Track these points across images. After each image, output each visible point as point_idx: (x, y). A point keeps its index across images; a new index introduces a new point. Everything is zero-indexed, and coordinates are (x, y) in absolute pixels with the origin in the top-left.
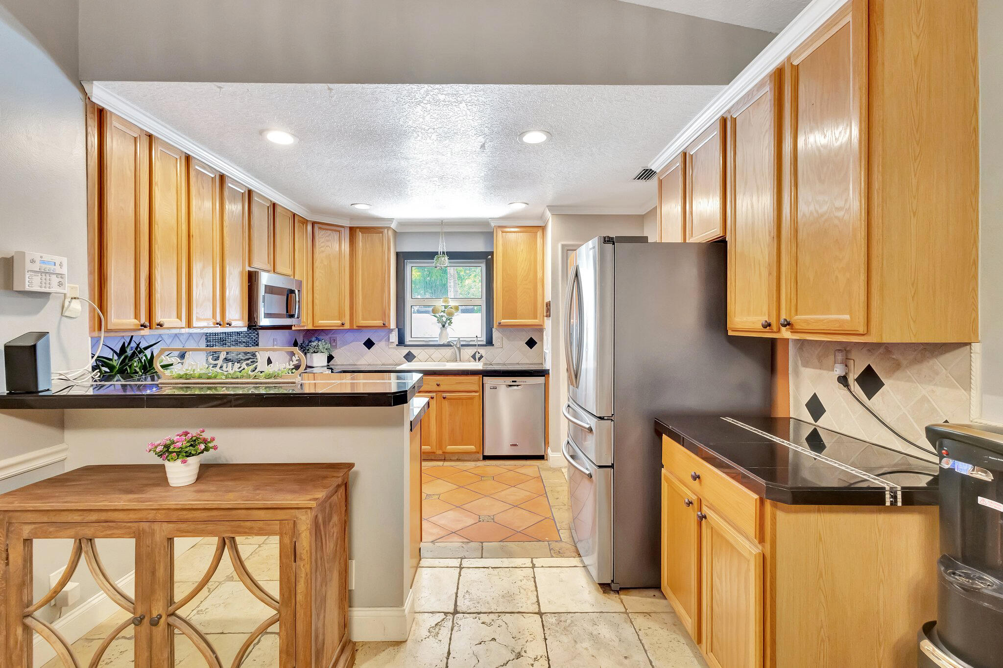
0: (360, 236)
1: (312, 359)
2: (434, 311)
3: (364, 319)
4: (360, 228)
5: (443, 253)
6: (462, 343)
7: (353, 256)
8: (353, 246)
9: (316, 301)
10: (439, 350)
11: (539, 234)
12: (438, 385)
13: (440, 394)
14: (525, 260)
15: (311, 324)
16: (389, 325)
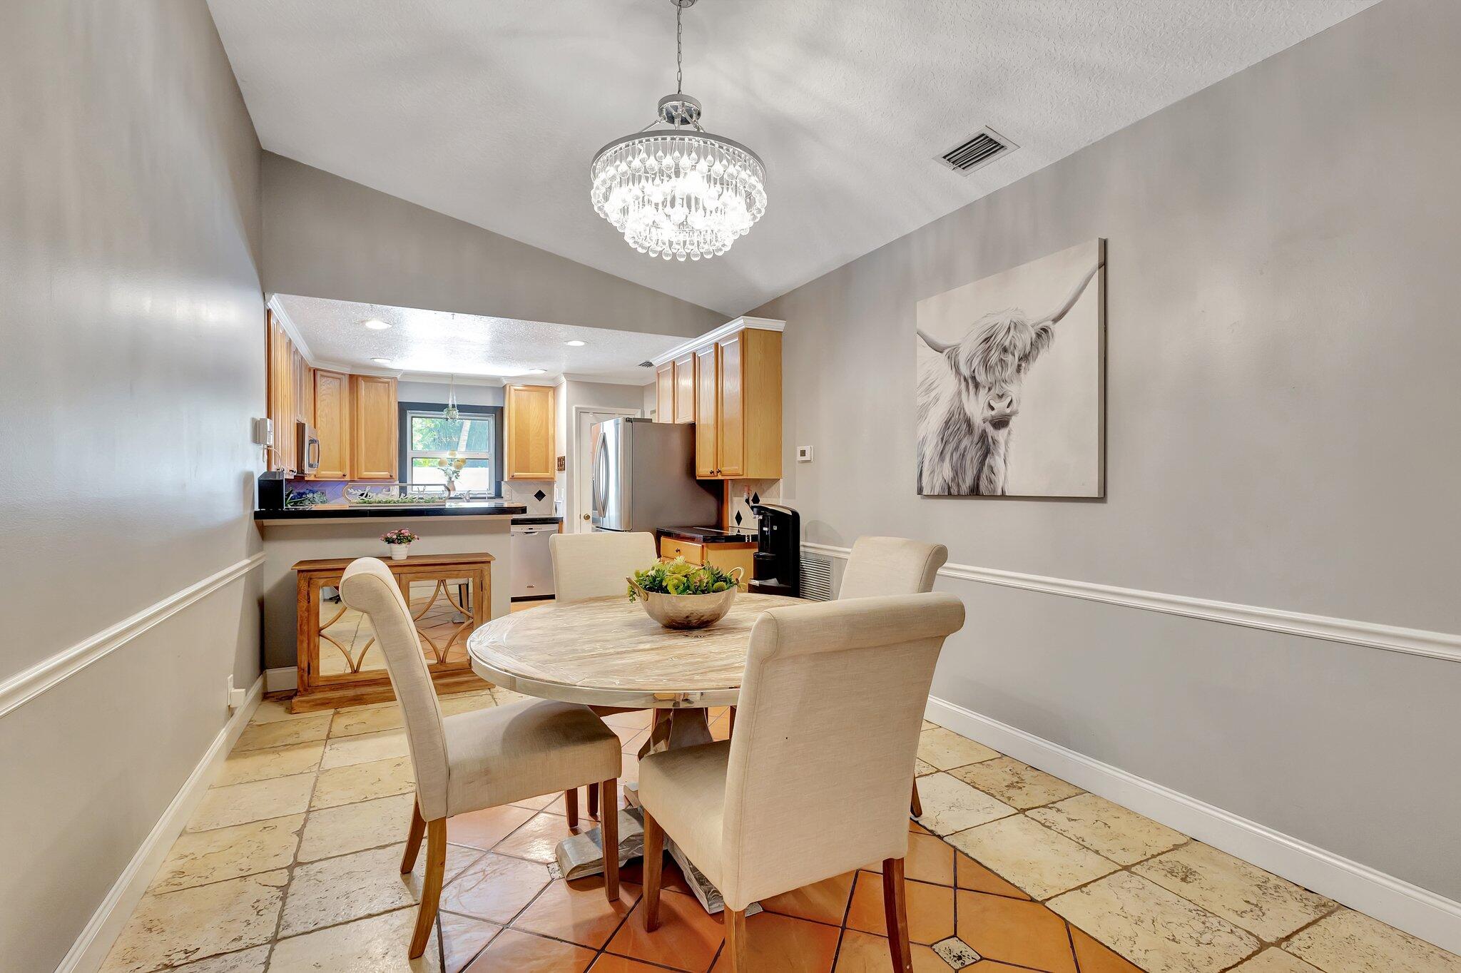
0: (362, 384)
2: (441, 463)
3: (366, 470)
4: (364, 377)
5: (453, 406)
6: (471, 496)
8: (353, 393)
11: (551, 393)
14: (537, 418)
16: (394, 477)
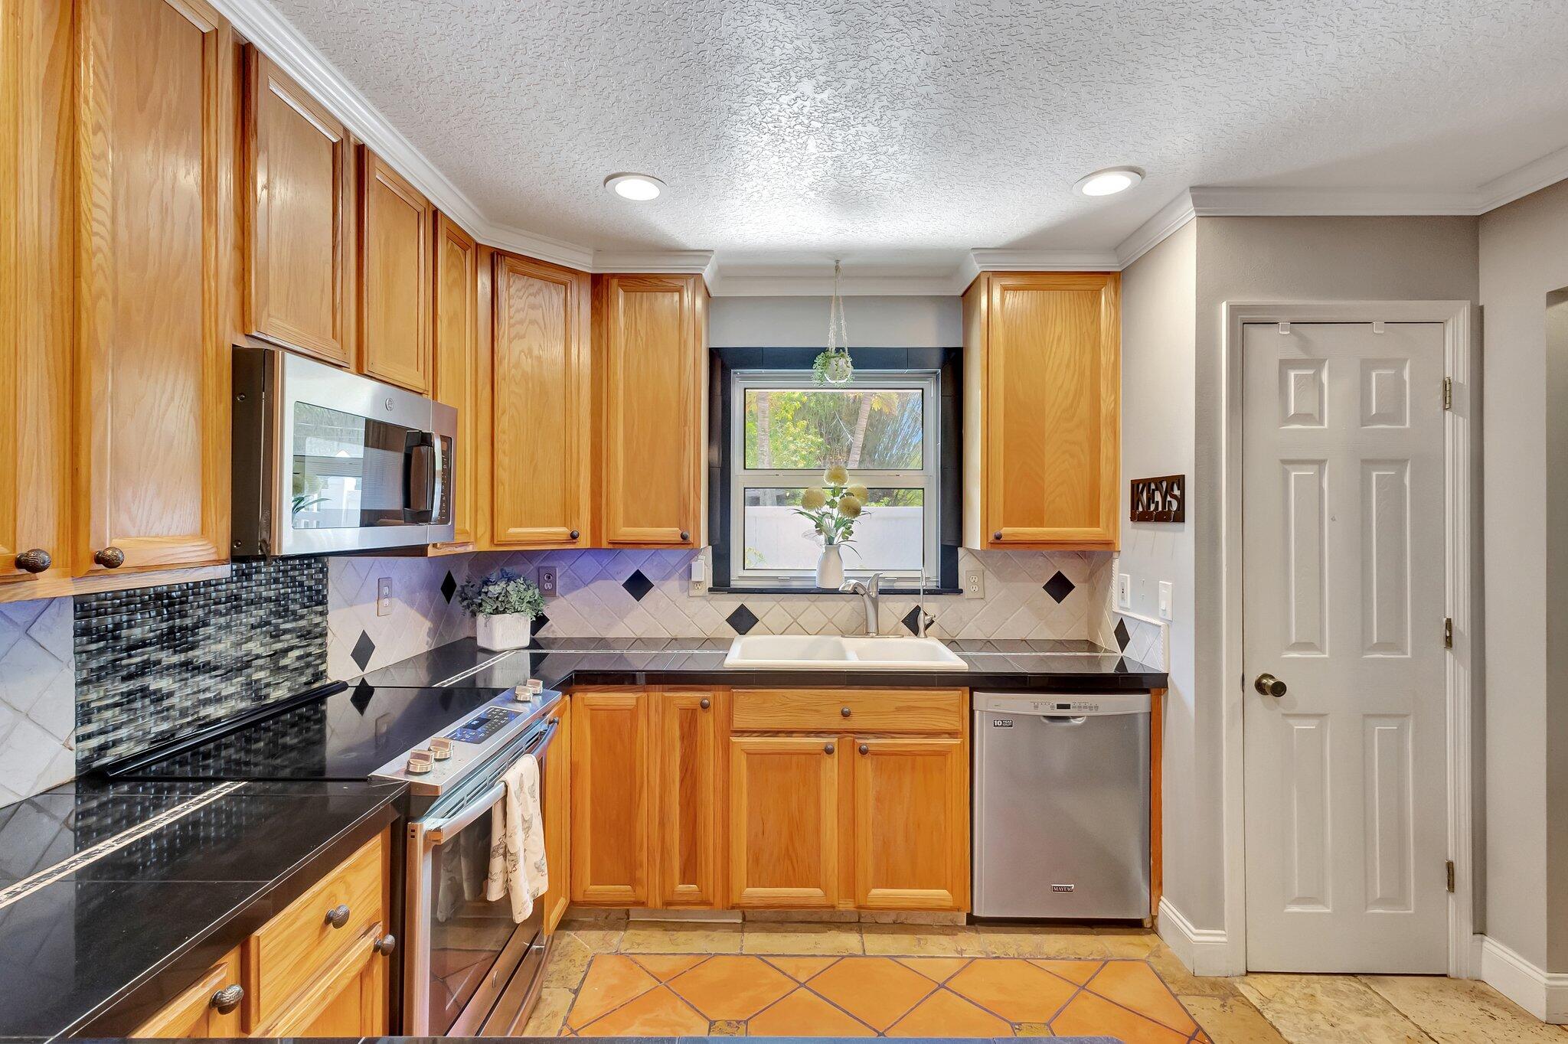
0: (620, 299)
1: (491, 630)
2: (808, 501)
3: (630, 522)
4: (623, 278)
6: (882, 585)
7: (601, 353)
8: (600, 325)
9: (502, 474)
10: (819, 604)
11: (1106, 293)
12: (846, 715)
13: (849, 738)
14: (1068, 366)
15: (488, 536)
16: (691, 539)
